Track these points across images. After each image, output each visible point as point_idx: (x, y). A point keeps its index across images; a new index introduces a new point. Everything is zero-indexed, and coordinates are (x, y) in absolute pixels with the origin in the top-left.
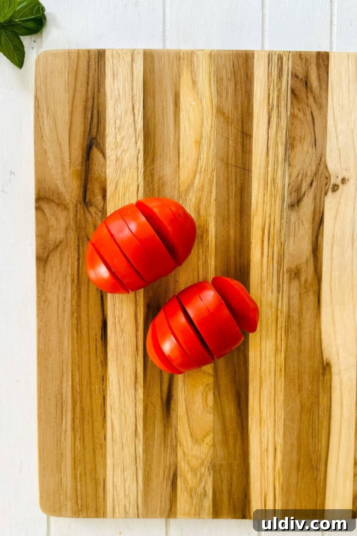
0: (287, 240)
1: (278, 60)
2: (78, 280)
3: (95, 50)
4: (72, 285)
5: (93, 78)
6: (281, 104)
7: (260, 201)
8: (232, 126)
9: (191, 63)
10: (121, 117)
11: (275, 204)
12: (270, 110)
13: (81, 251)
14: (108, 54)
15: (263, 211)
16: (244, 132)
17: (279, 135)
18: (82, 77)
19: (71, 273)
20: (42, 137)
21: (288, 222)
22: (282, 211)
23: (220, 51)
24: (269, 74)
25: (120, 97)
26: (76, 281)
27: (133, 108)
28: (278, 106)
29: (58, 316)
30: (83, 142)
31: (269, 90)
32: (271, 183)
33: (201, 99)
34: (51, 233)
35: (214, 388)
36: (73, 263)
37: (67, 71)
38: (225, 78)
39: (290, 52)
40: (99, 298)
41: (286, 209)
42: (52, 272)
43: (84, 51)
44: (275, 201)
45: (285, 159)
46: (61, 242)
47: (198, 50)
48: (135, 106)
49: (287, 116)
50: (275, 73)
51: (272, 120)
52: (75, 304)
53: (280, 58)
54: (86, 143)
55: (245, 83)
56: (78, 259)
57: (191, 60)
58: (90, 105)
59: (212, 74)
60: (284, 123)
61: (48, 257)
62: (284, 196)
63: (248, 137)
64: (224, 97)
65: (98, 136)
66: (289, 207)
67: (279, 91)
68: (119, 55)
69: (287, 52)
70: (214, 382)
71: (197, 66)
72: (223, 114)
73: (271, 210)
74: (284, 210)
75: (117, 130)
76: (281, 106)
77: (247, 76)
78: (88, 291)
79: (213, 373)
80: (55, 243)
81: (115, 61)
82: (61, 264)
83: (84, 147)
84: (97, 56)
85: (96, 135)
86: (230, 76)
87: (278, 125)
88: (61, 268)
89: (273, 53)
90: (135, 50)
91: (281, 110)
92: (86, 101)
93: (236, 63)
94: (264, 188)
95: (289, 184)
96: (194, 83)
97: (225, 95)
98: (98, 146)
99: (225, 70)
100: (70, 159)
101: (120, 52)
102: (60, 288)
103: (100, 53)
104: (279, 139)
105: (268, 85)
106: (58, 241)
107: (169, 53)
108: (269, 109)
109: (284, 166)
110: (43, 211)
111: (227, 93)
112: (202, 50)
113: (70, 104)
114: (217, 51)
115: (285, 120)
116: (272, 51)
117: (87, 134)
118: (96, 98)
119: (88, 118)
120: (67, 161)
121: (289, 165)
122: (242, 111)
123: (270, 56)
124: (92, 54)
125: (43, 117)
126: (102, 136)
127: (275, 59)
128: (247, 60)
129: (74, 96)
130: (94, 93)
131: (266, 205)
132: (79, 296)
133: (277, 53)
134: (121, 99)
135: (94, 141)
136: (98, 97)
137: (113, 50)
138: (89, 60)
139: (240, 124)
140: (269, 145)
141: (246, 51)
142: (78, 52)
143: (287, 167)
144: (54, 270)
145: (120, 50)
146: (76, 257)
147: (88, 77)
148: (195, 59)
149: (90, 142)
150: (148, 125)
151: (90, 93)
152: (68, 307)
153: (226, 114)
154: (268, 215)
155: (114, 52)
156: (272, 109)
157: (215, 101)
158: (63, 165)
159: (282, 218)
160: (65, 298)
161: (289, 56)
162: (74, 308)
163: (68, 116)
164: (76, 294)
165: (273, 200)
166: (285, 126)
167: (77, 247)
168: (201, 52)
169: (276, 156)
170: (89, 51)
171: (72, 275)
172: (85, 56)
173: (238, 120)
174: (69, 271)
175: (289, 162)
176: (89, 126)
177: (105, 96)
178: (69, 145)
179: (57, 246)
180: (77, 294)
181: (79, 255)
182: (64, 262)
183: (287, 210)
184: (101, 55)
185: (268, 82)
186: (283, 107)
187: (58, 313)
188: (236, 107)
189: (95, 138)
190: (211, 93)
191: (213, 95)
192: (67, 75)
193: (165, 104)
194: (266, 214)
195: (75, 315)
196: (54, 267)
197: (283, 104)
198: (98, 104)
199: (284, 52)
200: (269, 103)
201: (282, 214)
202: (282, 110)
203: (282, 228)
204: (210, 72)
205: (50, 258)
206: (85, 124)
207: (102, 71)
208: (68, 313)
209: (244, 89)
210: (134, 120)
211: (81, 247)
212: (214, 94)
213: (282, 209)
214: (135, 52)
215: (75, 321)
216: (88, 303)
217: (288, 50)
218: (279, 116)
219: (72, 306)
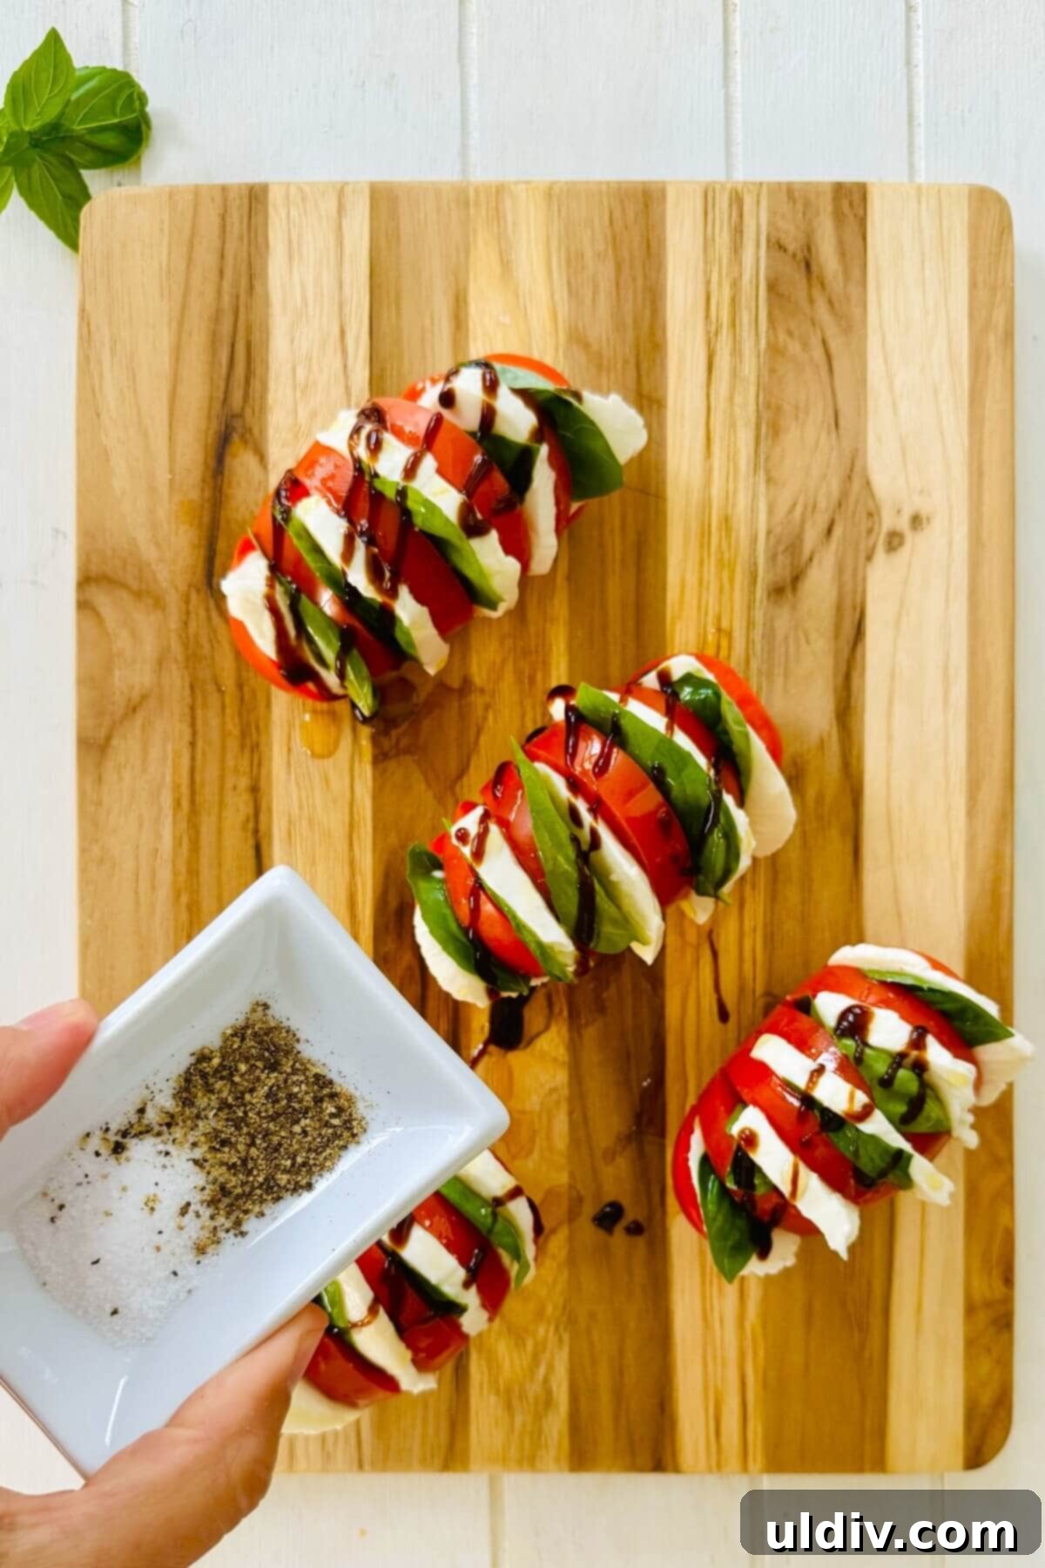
0: (764, 685)
1: (730, 206)
2: (192, 801)
3: (240, 186)
4: (174, 816)
5: (235, 258)
6: (741, 320)
7: (692, 579)
8: (609, 378)
9: (498, 215)
10: (311, 359)
11: (732, 589)
12: (712, 335)
13: (199, 722)
14: (275, 196)
15: (699, 607)
16: (645, 392)
17: (738, 399)
18: (206, 257)
19: (174, 782)
20: (98, 415)
21: (769, 635)
22: (750, 607)
23: (574, 183)
24: (708, 243)
25: (306, 306)
26: (185, 803)
27: (343, 333)
28: (733, 324)
29: (137, 903)
30: (208, 428)
31: (708, 282)
32: (720, 529)
33: (525, 308)
34: (117, 673)
35: (570, 1100)
36: (177, 755)
37: (165, 242)
38: (589, 254)
39: (761, 184)
40: (251, 853)
41: (761, 601)
42: (121, 779)
43: (211, 187)
44: (731, 580)
45: (755, 465)
46: (144, 697)
47: (517, 183)
48: (347, 329)
49: (759, 352)
50: (723, 239)
51: (717, 359)
52: (183, 868)
53: (737, 199)
54: (214, 426)
55: (644, 266)
56: (193, 744)
57: (497, 209)
58: (226, 328)
59: (554, 244)
60: (749, 368)
61: (108, 738)
62: (755, 564)
63: (655, 407)
64: (588, 301)
65: (248, 412)
66: (769, 595)
67: (736, 284)
68: (304, 199)
69: (754, 184)
70: (570, 1084)
71: (514, 224)
72: (586, 346)
73: (720, 601)
74: (757, 603)
75: (298, 394)
76: (741, 325)
77: (648, 246)
78: (220, 831)
79: (566, 1058)
80: (129, 700)
81: (294, 213)
82: (144, 761)
83: (210, 441)
84: (246, 201)
85: (243, 409)
86: (601, 247)
87: (734, 373)
88: (144, 770)
89: (718, 187)
90: (347, 183)
91: (741, 335)
92: (217, 318)
93: (617, 213)
94: (702, 545)
95: (769, 533)
96: (506, 266)
97: (590, 295)
98: (248, 436)
99: (589, 233)
100: (171, 471)
101: (307, 189)
102: (141, 825)
103: (253, 194)
104: (737, 410)
105: (705, 272)
106: (136, 694)
107: (437, 190)
108: (708, 332)
109: (754, 484)
110: (97, 614)
111: (595, 292)
112: (527, 183)
113: (174, 325)
114: (566, 183)
115: (754, 360)
116: (715, 182)
117: (217, 406)
118: (242, 309)
119: (220, 364)
120: (163, 477)
121: (769, 480)
122: (637, 339)
123: (708, 194)
124: (232, 195)
125: (100, 362)
126: (257, 409)
127: (723, 202)
128: (646, 206)
129: (184, 307)
130: (237, 297)
131: (708, 589)
132: (195, 847)
133: (729, 186)
134: (311, 313)
135: (237, 424)
136: (248, 308)
137: (288, 185)
138: (226, 211)
139: (632, 373)
140: (712, 427)
141: (644, 183)
142: (197, 191)
143: (762, 488)
144: (127, 775)
145: (307, 183)
146: (187, 737)
147: (222, 256)
148: (508, 204)
149: (227, 426)
150: (382, 377)
151: (226, 299)
152: (165, 875)
153: (595, 347)
154: (710, 619)
155: (293, 190)
156: (716, 334)
157: (563, 312)
158: (152, 489)
159: (750, 624)
160: (157, 850)
161: (758, 195)
162: (182, 878)
163: (167, 359)
164: (185, 840)
165: (725, 575)
166: (753, 378)
167: (187, 710)
168: (524, 186)
169: (732, 458)
170: (224, 189)
171: (176, 787)
172: (213, 199)
173: (626, 362)
174: (168, 779)
175: (768, 472)
176: (222, 385)
177: (267, 303)
178: (170, 438)
179: (134, 710)
180: (190, 840)
181: (194, 733)
182: (155, 753)
183: (765, 602)
184: (256, 198)
185: (706, 262)
186: (746, 327)
187: (136, 892)
188: (619, 326)
189: (241, 416)
190: (552, 295)
191: (557, 297)
192: (165, 252)
193: (427, 321)
194: (706, 614)
195: (184, 899)
196: (125, 767)
197: (745, 317)
198: (249, 329)
199: (745, 183)
200: (707, 316)
201: (752, 614)
202: (745, 335)
203: (751, 652)
204: (548, 239)
205: (115, 742)
206: (212, 379)
207: (260, 239)
208: (164, 893)
209: (640, 282)
210: (345, 366)
211: (199, 712)
212: (561, 294)
213: (750, 601)
214: (348, 190)
215: (184, 916)
216: (220, 865)
217: (758, 178)
218: (736, 352)
219: (175, 873)
